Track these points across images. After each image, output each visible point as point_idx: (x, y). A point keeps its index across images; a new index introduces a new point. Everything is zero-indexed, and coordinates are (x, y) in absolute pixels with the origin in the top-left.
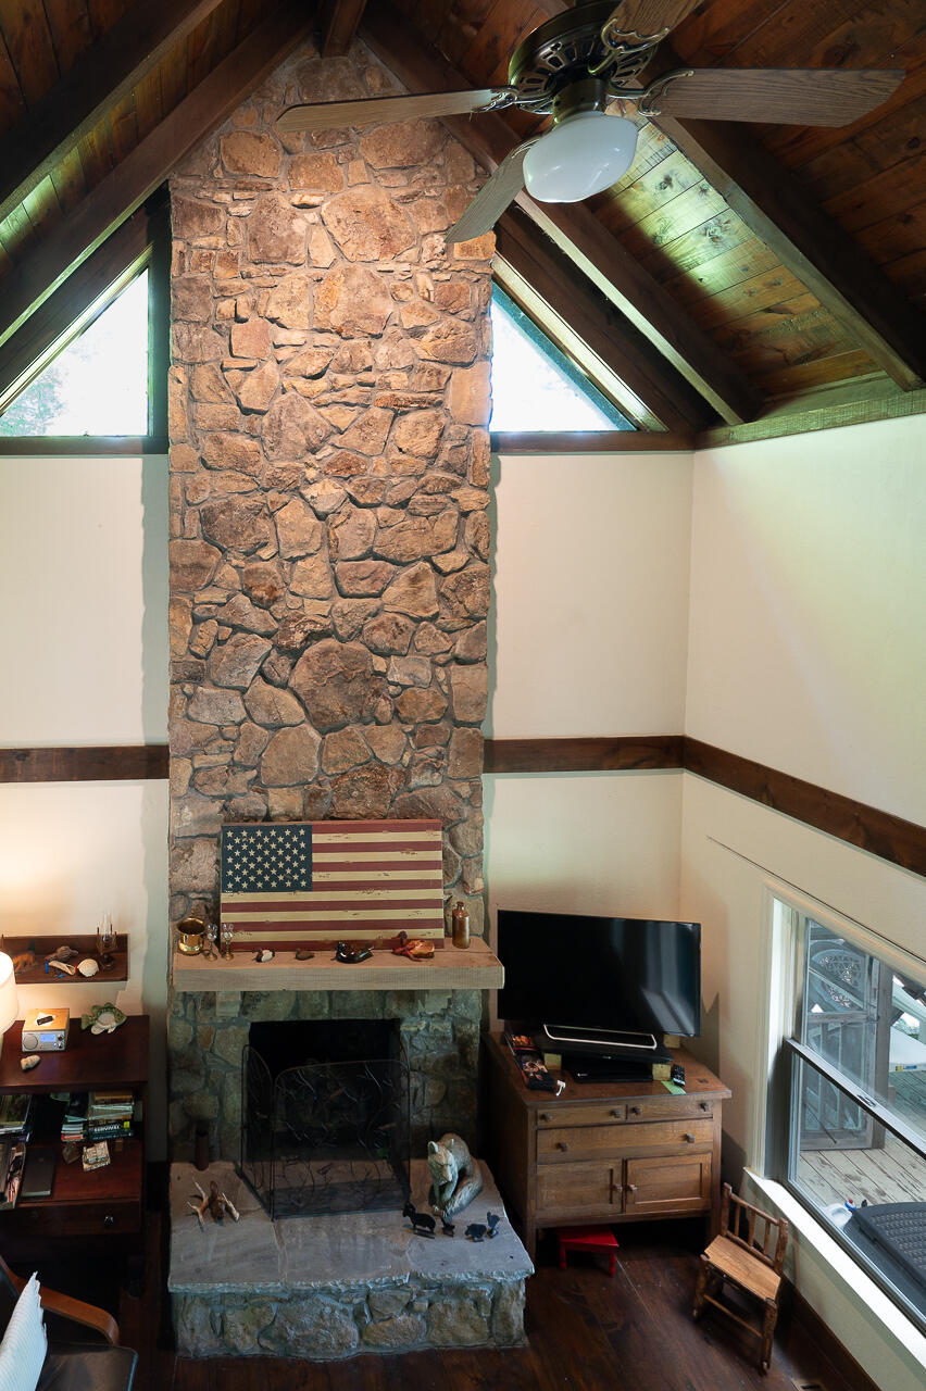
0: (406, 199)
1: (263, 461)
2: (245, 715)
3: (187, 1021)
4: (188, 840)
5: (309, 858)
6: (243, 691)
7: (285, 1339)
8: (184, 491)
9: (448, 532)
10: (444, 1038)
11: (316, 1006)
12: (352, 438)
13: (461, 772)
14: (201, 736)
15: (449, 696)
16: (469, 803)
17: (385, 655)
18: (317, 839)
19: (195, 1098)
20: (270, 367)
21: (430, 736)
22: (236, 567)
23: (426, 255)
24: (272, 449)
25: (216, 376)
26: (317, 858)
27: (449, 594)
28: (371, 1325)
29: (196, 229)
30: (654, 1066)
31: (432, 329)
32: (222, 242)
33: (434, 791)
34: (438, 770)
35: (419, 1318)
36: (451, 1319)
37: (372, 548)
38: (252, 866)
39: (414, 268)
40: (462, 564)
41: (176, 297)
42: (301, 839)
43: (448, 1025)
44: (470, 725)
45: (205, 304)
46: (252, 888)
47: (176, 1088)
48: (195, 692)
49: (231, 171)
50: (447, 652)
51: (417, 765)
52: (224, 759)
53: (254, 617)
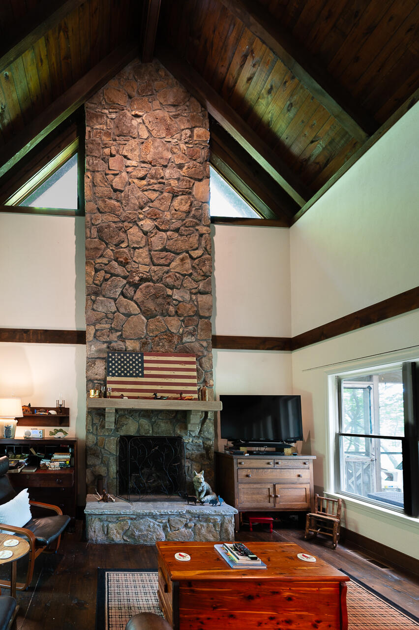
0: (176, 116)
1: (121, 210)
2: (116, 310)
3: (93, 434)
4: (93, 359)
5: (142, 365)
6: (115, 300)
7: (134, 535)
8: (91, 220)
9: (195, 241)
10: (199, 446)
11: (146, 430)
12: (156, 204)
13: (203, 337)
14: (98, 317)
15: (197, 306)
16: (207, 350)
17: (172, 289)
18: (145, 358)
19: (97, 467)
20: (124, 174)
21: (190, 322)
22: (112, 250)
23: (183, 137)
24: (125, 206)
25: (103, 176)
26: (146, 365)
27: (196, 266)
28: (170, 532)
29: (95, 122)
30: (285, 449)
31: (186, 165)
32: (105, 127)
33: (193, 344)
34: (194, 335)
35: (190, 530)
36: (204, 531)
37: (165, 246)
38: (119, 367)
39: (179, 142)
40: (201, 254)
41: (87, 147)
42: (139, 358)
43: (201, 441)
44: (206, 318)
45: (99, 150)
46: (120, 375)
47: (89, 463)
48: (96, 299)
49: (108, 102)
50: (196, 288)
51: (185, 333)
52: (108, 326)
53: (119, 270)
